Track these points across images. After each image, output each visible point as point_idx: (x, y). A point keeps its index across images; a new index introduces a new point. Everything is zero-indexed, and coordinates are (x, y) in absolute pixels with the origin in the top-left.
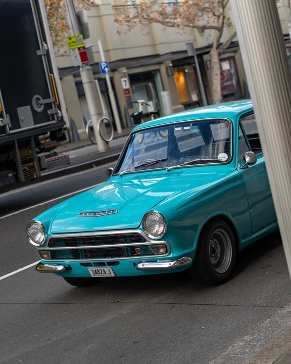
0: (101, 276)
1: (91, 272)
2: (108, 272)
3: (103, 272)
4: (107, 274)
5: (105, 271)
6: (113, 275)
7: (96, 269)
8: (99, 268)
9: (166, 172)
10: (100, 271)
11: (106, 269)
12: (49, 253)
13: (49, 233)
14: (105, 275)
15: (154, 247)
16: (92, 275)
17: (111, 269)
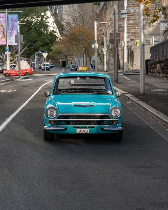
0: (82, 133)
1: (78, 131)
2: (87, 131)
3: (84, 131)
4: (86, 132)
6: (88, 132)
7: (81, 130)
9: (86, 95)
10: (83, 131)
11: (86, 130)
12: (56, 122)
13: (59, 113)
14: (84, 133)
15: (113, 121)
16: (77, 132)
17: (89, 130)
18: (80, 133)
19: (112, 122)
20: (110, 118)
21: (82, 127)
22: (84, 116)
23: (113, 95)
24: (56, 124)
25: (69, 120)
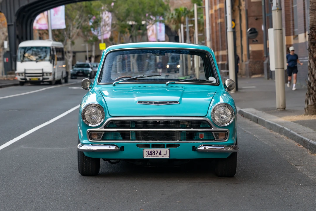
0: (155, 157)
1: (146, 154)
2: (165, 153)
3: (158, 154)
4: (162, 155)
5: (162, 152)
6: (168, 156)
7: (152, 150)
8: (155, 150)
10: (156, 152)
11: (163, 151)
12: (101, 134)
13: (108, 116)
14: (159, 157)
15: (217, 133)
16: (145, 156)
17: (168, 151)
18: (150, 157)
19: (215, 134)
20: (211, 127)
21: (154, 146)
22: (157, 123)
23: (218, 85)
24: (102, 139)
25: (129, 131)
